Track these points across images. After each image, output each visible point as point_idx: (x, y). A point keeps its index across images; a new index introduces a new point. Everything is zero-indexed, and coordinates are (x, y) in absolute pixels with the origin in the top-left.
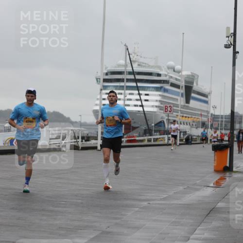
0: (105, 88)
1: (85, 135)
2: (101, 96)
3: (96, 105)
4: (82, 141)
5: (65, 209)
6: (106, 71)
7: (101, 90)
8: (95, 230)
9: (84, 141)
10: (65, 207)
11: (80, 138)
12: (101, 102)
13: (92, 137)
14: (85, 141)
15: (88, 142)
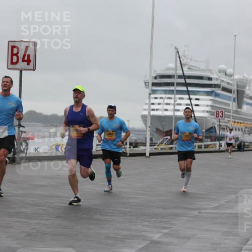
0: (154, 92)
1: (133, 141)
2: (150, 101)
3: (145, 110)
4: (130, 147)
5: (112, 218)
6: (155, 75)
7: (150, 94)
8: (143, 240)
9: (132, 147)
10: (112, 216)
11: (128, 144)
12: (149, 107)
13: (140, 143)
14: (134, 147)
15: (136, 149)
